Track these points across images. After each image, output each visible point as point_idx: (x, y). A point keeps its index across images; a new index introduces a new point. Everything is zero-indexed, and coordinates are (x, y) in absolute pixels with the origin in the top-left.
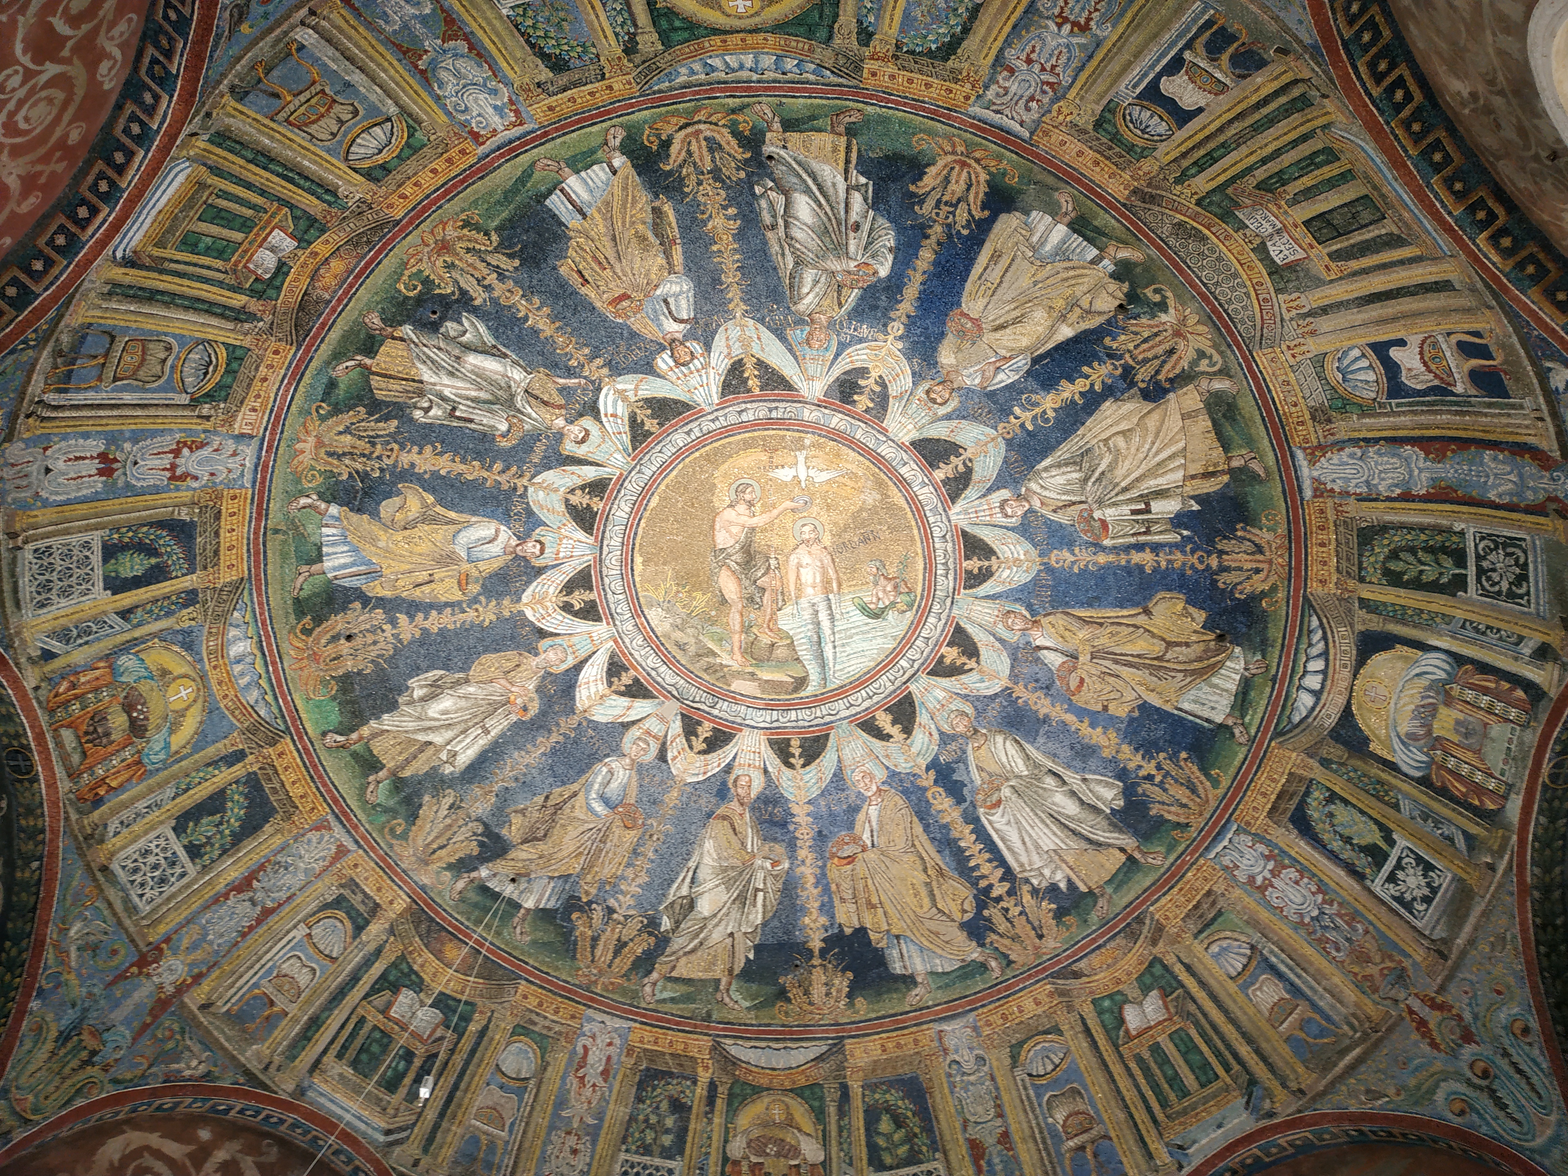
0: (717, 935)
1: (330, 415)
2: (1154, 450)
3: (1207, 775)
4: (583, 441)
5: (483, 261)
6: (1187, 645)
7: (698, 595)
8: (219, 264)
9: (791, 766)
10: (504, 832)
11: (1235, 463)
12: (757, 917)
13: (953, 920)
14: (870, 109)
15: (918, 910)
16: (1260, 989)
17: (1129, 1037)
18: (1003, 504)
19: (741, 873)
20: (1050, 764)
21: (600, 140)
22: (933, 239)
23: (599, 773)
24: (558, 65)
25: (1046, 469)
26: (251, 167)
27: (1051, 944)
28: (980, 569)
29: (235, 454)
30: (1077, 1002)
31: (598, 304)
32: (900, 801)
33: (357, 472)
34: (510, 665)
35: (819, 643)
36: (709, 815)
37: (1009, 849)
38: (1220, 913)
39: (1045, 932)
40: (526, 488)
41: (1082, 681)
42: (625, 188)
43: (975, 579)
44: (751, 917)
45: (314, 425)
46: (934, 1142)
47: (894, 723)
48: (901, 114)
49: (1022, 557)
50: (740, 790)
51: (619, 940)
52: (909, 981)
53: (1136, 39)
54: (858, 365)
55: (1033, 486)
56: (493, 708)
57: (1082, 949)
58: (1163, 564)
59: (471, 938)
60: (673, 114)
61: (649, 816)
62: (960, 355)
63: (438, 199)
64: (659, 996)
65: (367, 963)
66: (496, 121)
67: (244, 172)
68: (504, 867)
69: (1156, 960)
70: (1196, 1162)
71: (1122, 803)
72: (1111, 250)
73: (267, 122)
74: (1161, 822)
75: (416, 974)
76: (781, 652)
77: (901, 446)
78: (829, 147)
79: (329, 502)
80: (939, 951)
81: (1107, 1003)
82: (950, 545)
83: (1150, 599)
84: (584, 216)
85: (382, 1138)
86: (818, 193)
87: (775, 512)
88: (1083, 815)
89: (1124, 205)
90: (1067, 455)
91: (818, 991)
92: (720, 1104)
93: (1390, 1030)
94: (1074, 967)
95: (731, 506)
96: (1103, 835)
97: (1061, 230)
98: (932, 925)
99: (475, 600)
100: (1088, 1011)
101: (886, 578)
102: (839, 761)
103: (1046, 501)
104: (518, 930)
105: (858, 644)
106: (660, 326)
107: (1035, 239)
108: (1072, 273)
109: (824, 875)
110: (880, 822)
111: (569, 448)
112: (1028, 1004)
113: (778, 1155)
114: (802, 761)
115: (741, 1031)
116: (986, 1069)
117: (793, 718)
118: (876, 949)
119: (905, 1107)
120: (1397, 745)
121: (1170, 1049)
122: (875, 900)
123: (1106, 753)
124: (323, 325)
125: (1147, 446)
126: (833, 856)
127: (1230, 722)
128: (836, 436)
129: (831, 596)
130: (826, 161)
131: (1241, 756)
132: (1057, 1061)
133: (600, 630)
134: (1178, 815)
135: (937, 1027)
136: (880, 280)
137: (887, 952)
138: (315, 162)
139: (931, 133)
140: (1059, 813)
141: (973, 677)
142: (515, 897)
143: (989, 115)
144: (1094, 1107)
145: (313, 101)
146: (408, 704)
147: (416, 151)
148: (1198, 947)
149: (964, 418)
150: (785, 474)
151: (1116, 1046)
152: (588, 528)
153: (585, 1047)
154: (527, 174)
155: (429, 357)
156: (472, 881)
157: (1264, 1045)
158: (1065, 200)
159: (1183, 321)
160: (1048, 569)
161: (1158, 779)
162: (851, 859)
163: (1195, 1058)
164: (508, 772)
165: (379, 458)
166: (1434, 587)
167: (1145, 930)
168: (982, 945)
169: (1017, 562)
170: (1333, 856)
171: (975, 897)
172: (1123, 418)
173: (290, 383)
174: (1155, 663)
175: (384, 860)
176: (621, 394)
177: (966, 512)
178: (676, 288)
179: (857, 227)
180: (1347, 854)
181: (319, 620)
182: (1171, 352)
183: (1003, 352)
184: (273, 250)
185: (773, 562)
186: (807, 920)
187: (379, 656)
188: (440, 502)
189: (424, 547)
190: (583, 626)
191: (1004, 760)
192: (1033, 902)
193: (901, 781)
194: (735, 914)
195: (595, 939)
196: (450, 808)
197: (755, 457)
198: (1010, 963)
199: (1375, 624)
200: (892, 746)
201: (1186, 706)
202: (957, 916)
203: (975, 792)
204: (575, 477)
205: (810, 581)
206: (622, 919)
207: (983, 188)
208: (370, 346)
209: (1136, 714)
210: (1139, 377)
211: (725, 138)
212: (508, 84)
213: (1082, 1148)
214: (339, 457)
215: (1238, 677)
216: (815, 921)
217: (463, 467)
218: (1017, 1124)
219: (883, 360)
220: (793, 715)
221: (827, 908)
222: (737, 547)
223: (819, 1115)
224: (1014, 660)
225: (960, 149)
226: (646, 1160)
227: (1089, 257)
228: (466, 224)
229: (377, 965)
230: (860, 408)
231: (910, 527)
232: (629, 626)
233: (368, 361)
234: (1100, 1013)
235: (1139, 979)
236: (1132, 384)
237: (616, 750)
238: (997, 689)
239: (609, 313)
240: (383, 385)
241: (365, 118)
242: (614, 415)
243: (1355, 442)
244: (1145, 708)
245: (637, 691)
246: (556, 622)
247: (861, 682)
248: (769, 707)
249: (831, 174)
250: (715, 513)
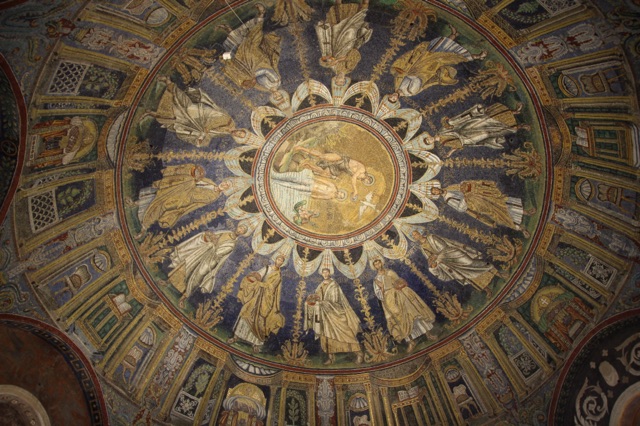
0: (177, 112)
1: (507, 88)
2: (339, 330)
3: (214, 327)
4: (425, 140)
5: (517, 168)
6: (265, 325)
7: (334, 144)
8: (597, 128)
9: (241, 156)
10: (273, 33)
11: (330, 356)
12: (179, 131)
13: (160, 218)
14: (488, 303)
15: (166, 203)
16: (137, 350)
17: (112, 299)
18: (329, 271)
20: (220, 264)
22: (435, 291)
23: (275, 77)
24: (562, 245)
25: (338, 290)
26: (615, 169)
27: (147, 261)
28: (304, 254)
29: (527, 59)
30: (124, 273)
31: (472, 181)
32: (214, 199)
33: (477, 75)
34: (349, 65)
36: (233, 117)
37: (187, 244)
38: (163, 331)
39: (152, 258)
40: (421, 112)
41: (252, 282)
42: (507, 221)
43: (300, 250)
44: (180, 128)
45: (510, 82)
46: (67, 216)
47: (248, 202)
48: (482, 309)
49: (306, 271)
50: (239, 132)
51: (193, 68)
52: (136, 198)
54: (400, 243)
55: (333, 283)
56: (334, 52)
57: (145, 274)
58: (296, 322)
60: (522, 254)
61: (245, 91)
62: (390, 278)
63: (550, 181)
66: (559, 215)
67: (616, 166)
69: (143, 306)
70: (70, 337)
72: (413, 343)
73: (623, 187)
74: (195, 307)
76: (294, 165)
77: (362, 242)
78: (482, 283)
79: (475, 60)
80: (147, 211)
81: (124, 287)
82: (317, 245)
83: (283, 314)
84: (507, 203)
86: (468, 268)
87: (355, 187)
88: (199, 276)
89: (427, 354)
90: (342, 299)
91: (138, 156)
92: (98, 111)
93: (135, 404)
94: (138, 272)
95: (366, 173)
96: (190, 283)
97: (425, 332)
98: (159, 209)
99: (388, 69)
100: (121, 279)
102: (237, 177)
103: (326, 286)
106: (451, 192)
107: (423, 322)
108: (408, 328)
110: (206, 189)
111: (425, 135)
112: (123, 252)
113: (69, 142)
114: (242, 160)
115: (128, 121)
116: (97, 236)
118: (152, 184)
119: (82, 201)
120: (232, 398)
121: (109, 316)
122: (173, 184)
123: (223, 287)
125: (340, 328)
126: (197, 167)
127: (235, 337)
128: (375, 222)
129: (310, 193)
130: (477, 278)
131: (223, 341)
132: (100, 267)
133: (341, 102)
134: (199, 314)
135: (115, 212)
136: (428, 267)
137: (150, 188)
138: (596, 176)
139: (473, 312)
140: (200, 267)
141: (260, 239)
142: (240, 29)
143: (471, 332)
144: (84, 287)
145: (615, 199)
146: (363, 25)
147: (571, 193)
148: (148, 324)
149: (366, 269)
150: (369, 197)
151: (108, 293)
152: (388, 121)
153: (149, 48)
154: (534, 204)
156: (259, 14)
157: (118, 356)
158: (434, 338)
159: (383, 355)
160: (299, 279)
161: (213, 307)
162: (193, 174)
163: (108, 327)
164: (300, 43)
165: (475, 84)
166: (287, 414)
167: (153, 301)
168: (148, 230)
169: (304, 268)
170: (189, 375)
171: (168, 228)
172: (353, 324)
173: (532, 92)
174: (258, 312)
177: (329, 256)
178: (461, 206)
179: (450, 271)
180: (191, 380)
181: (430, 23)
182: (373, 347)
183: (386, 293)
184: (583, 139)
185: (335, 177)
186: (172, 153)
187: (394, 28)
188: (439, 86)
190: (347, 96)
191: (224, 245)
192: (164, 253)
193: (222, 201)
194: (184, 120)
195: (199, 58)
197: (381, 190)
198: (140, 243)
199: (273, 392)
200: (237, 200)
201: (241, 321)
203: (212, 231)
204: (412, 129)
205: (320, 188)
206: (203, 71)
207: (446, 316)
208: (520, 119)
210: (366, 334)
211: (503, 259)
212: (568, 230)
213: (67, 285)
214: (488, 77)
215: (252, 342)
216: (170, 157)
217: (446, 102)
218: (74, 254)
219: (398, 252)
220: (264, 162)
221: (175, 162)
222: (347, 167)
223: (84, 160)
224: (264, 257)
225: (463, 318)
226: (83, 77)
227: (412, 335)
228: (533, 176)
230: (383, 235)
231: (329, 233)
232: (335, 113)
233: (515, 113)
234: (120, 284)
235: (135, 300)
236: (364, 331)
237: (283, 87)
238: (253, 247)
239: (468, 182)
240: (502, 108)
241: (595, 198)
242: (427, 157)
243: (335, 395)
244: (240, 305)
245: (305, 104)
246: (356, 89)
247: (269, 194)
248: (271, 153)
249: (473, 276)
250: (366, 165)
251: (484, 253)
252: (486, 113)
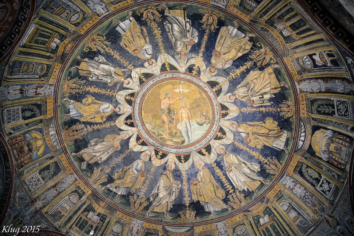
0: (164, 202)
1: (70, 79)
2: (263, 83)
3: (279, 162)
4: (128, 84)
5: (103, 43)
6: (274, 130)
7: (157, 120)
8: (43, 46)
9: (181, 162)
10: (113, 177)
11: (282, 85)
12: (173, 198)
13: (220, 199)
14: (188, 4)
15: (212, 196)
16: (291, 213)
17: (261, 226)
18: (230, 97)
19: (169, 188)
20: (243, 161)
21: (127, 14)
22: (207, 33)
23: (135, 164)
25: (239, 88)
26: (48, 24)
27: (243, 204)
28: (225, 113)
29: (49, 89)
30: (249, 218)
31: (130, 52)
32: (208, 170)
33: (77, 92)
34: (113, 138)
35: (188, 132)
36: (162, 174)
37: (234, 181)
38: (282, 196)
39: (242, 201)
40: (115, 95)
41: (250, 140)
42: (134, 25)
43: (224, 116)
44: (172, 198)
45: (67, 82)
47: (206, 151)
48: (195, 5)
49: (235, 110)
50: (169, 168)
51: (140, 202)
52: (209, 213)
54: (192, 64)
55: (236, 92)
56: (110, 147)
57: (250, 205)
58: (267, 110)
59: (105, 200)
60: (143, 7)
62: (216, 61)
63: (91, 29)
64: (150, 216)
65: (82, 205)
66: (102, 11)
67: (47, 26)
69: (267, 207)
71: (260, 170)
72: (248, 34)
73: (51, 14)
74: (269, 174)
75: (93, 208)
76: (178, 134)
77: (204, 83)
78: (180, 13)
79: (71, 99)
80: (217, 206)
81: (256, 218)
82: (218, 107)
83: (265, 119)
84: (125, 32)
86: (179, 24)
87: (175, 100)
88: (251, 173)
89: (249, 24)
90: (243, 84)
91: (188, 215)
93: (320, 222)
94: (249, 209)
95: (164, 98)
96: (256, 178)
97: (236, 30)
98: (215, 200)
99: (105, 122)
100: (251, 220)
101: (203, 116)
102: (193, 161)
103: (240, 96)
104: (117, 199)
105: (197, 132)
106: (145, 56)
107: (230, 32)
108: (240, 40)
109: (190, 188)
110: (203, 176)
111: (125, 85)
112: (238, 218)
114: (184, 161)
115: (170, 225)
116: (227, 233)
117: (182, 150)
118: (202, 206)
120: (322, 153)
121: (270, 228)
122: (202, 194)
123: (256, 158)
124: (67, 59)
125: (261, 82)
126: (192, 184)
127: (284, 149)
128: (189, 81)
129: (190, 120)
130: (180, 16)
131: (287, 157)
132: (244, 231)
133: (134, 129)
134: (273, 172)
135: (216, 224)
136: (195, 43)
137: (204, 206)
138: (63, 23)
139: (202, 8)
140: (245, 172)
141: (225, 140)
142: (116, 192)
143: (215, 4)
145: (61, 9)
146: (90, 146)
147: (85, 19)
148: (277, 204)
149: (219, 76)
150: (177, 91)
151: (258, 228)
152: (130, 105)
153: (132, 227)
154: (111, 23)
155: (92, 65)
156: (106, 188)
157: (292, 227)
158: (235, 23)
159: (266, 51)
160: (241, 112)
161: (268, 163)
162: (196, 184)
163: (276, 230)
164: (114, 163)
165: (82, 89)
166: (328, 114)
167: (265, 200)
170: (308, 181)
171: (226, 193)
172: (255, 75)
173: (61, 72)
174: (267, 135)
175: (86, 182)
176: (137, 72)
177: (221, 99)
178: (148, 47)
179: (189, 31)
180: (311, 180)
181: (69, 127)
182: (264, 58)
183: (226, 60)
184: (55, 43)
185: (175, 112)
186: (185, 199)
187: (84, 135)
188: (96, 99)
189: (93, 110)
190: (130, 128)
191: (232, 160)
192: (239, 194)
193: (208, 166)
194: (168, 197)
195: (135, 202)
196: (100, 171)
197: (169, 87)
198: (233, 209)
199: (316, 124)
200: (206, 157)
201: (274, 145)
202: (221, 198)
203: (225, 168)
204: (127, 93)
205: (185, 117)
206: (141, 198)
207: (217, 21)
208: (78, 63)
209: (263, 148)
210: (258, 65)
211: (155, 12)
212: (104, 3)
214: (73, 89)
215: (286, 138)
216: (187, 199)
217: (101, 91)
219: (198, 62)
221: (190, 196)
222: (167, 109)
224: (234, 135)
225: (210, 12)
227: (243, 36)
228: (98, 35)
229: (84, 206)
230: (194, 74)
231: (208, 103)
232: (141, 128)
233: (78, 67)
234: (254, 220)
235: (264, 212)
236: (257, 67)
237: (139, 158)
238: (231, 143)
239: (132, 53)
240: (82, 72)
241: (73, 12)
242: (135, 77)
243: (308, 79)
245: (144, 144)
246: (124, 127)
247: (198, 142)
248: (176, 148)
249: (181, 19)
250: (161, 101)
251: (162, 22)
252: (90, 74)
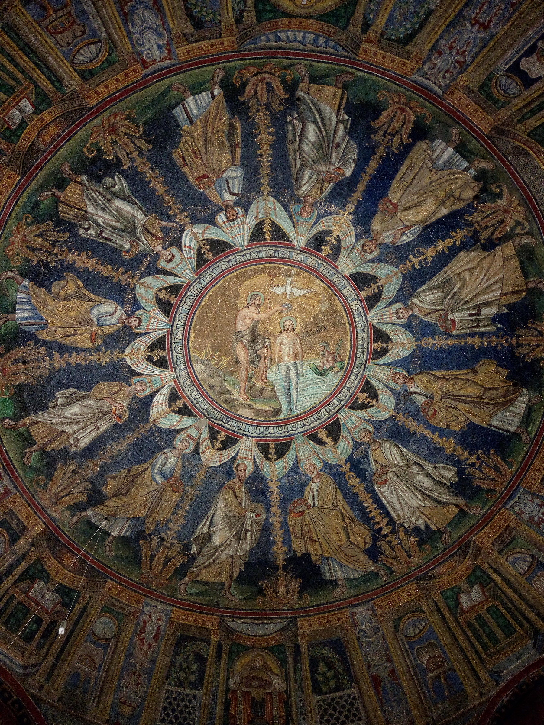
0: (223, 556)
1: (33, 223)
2: (485, 279)
3: (506, 462)
4: (170, 261)
5: (133, 142)
6: (496, 389)
7: (223, 357)
9: (269, 459)
10: (103, 489)
11: (531, 285)
12: (247, 546)
13: (359, 548)
14: (359, 74)
15: (339, 542)
16: (538, 580)
17: (463, 612)
18: (398, 311)
19: (238, 520)
20: (415, 459)
21: (210, 76)
22: (379, 155)
23: (160, 458)
24: (198, 24)
25: (424, 291)
26: (21, 53)
27: (416, 560)
28: (382, 348)
30: (432, 594)
31: (190, 179)
32: (330, 480)
33: (42, 261)
34: (115, 390)
35: (289, 389)
36: (221, 486)
37: (392, 507)
38: (514, 539)
39: (412, 554)
40: (135, 285)
41: (435, 411)
42: (217, 109)
43: (378, 354)
44: (243, 546)
45: (23, 227)
46: (351, 677)
47: (328, 436)
48: (375, 77)
49: (406, 341)
50: (239, 472)
51: (166, 557)
52: (334, 583)
53: (514, 34)
54: (326, 228)
55: (416, 301)
56: (103, 414)
57: (434, 563)
58: (485, 344)
59: (79, 552)
60: (252, 65)
61: (187, 485)
62: (383, 225)
63: (117, 98)
64: (189, 592)
65: (17, 562)
66: (157, 54)
67: (16, 55)
68: (101, 510)
69: (477, 567)
70: (506, 680)
71: (456, 479)
72: (476, 163)
73: (35, 25)
74: (479, 489)
75: (46, 571)
76: (267, 393)
77: (344, 277)
78: (332, 95)
79: (24, 277)
80: (351, 566)
81: (449, 593)
82: (366, 335)
83: (476, 364)
84: (192, 123)
85: (21, 671)
86: (320, 124)
87: (271, 312)
88: (434, 487)
89: (487, 136)
90: (436, 283)
91: (281, 590)
92: (224, 656)
94: (430, 574)
95: (247, 307)
96: (445, 498)
97: (450, 150)
98: (348, 551)
99: (98, 349)
100: (438, 597)
101: (329, 353)
102: (296, 457)
103: (422, 310)
104: (108, 549)
105: (311, 390)
106: (222, 196)
107: (434, 156)
108: (452, 177)
109: (286, 522)
110: (318, 492)
111: (162, 264)
112: (404, 596)
113: (259, 686)
114: (275, 457)
115: (237, 614)
116: (380, 634)
117: (272, 431)
118: (315, 566)
119: (333, 657)
121: (487, 617)
122: (314, 537)
123: (448, 452)
124: (39, 165)
125: (482, 277)
126: (291, 511)
127: (519, 432)
128: (309, 269)
129: (298, 362)
130: (328, 104)
131: (525, 450)
132: (421, 627)
133: (167, 374)
134: (489, 485)
135: (351, 610)
136: (346, 178)
137: (321, 567)
138: (55, 60)
139: (388, 90)
140: (420, 486)
141: (375, 409)
142: (107, 528)
143: (422, 80)
144: (444, 652)
145: (64, 18)
146: (54, 407)
147: (110, 65)
148: (502, 559)
149: (381, 261)
150: (279, 290)
151: (456, 618)
152: (167, 314)
153: (145, 622)
154: (167, 91)
155: (93, 197)
156: (82, 517)
157: (542, 611)
158: (455, 134)
159: (510, 204)
160: (419, 348)
161: (477, 465)
162: (301, 513)
163: (502, 622)
164: (108, 454)
165: (56, 255)
167: (470, 551)
168: (376, 562)
169: (403, 345)
171: (372, 535)
172: (470, 261)
173: (13, 199)
174: (478, 400)
175: (31, 501)
176: (195, 234)
177: (376, 316)
178: (234, 174)
179: (338, 145)
181: (8, 349)
182: (502, 222)
183: (407, 223)
184: (21, 111)
185: (267, 341)
186: (275, 549)
187: (41, 376)
188: (87, 287)
189: (74, 314)
190: (157, 371)
191: (389, 456)
192: (406, 537)
193: (331, 469)
194: (234, 544)
195: (152, 557)
196: (73, 472)
197: (265, 279)
198: (392, 572)
200: (327, 449)
201: (494, 423)
202: (362, 545)
203: (372, 475)
204: (163, 282)
205: (287, 353)
206: (169, 545)
207: (411, 126)
208: (62, 184)
209: (466, 429)
210: (482, 237)
211: (277, 85)
212: (168, 31)
213: (438, 677)
214: (34, 250)
215: (524, 406)
216: (280, 549)
217: (102, 267)
218: (399, 665)
219: (341, 226)
220: (272, 430)
221: (287, 542)
222: (248, 331)
223: (283, 663)
224: (397, 399)
225: (403, 101)
226: (180, 689)
227: (463, 167)
228: (128, 118)
229: (23, 564)
230: (324, 254)
231: (344, 324)
232: (184, 373)
233: (59, 194)
234: (445, 599)
235: (468, 578)
236: (477, 241)
237: (171, 446)
238: (387, 416)
239: (195, 185)
240: (65, 210)
241: (88, 37)
242: (189, 247)
244: (471, 425)
245: (185, 411)
246: (144, 367)
247: (311, 412)
248: (259, 425)
249: (330, 112)
250: (238, 310)
251: (284, 114)
252: (85, 219)
